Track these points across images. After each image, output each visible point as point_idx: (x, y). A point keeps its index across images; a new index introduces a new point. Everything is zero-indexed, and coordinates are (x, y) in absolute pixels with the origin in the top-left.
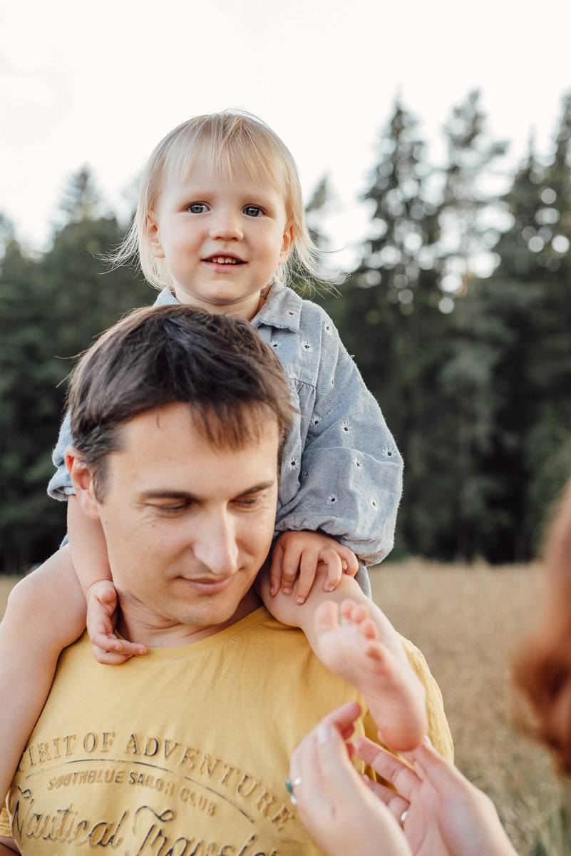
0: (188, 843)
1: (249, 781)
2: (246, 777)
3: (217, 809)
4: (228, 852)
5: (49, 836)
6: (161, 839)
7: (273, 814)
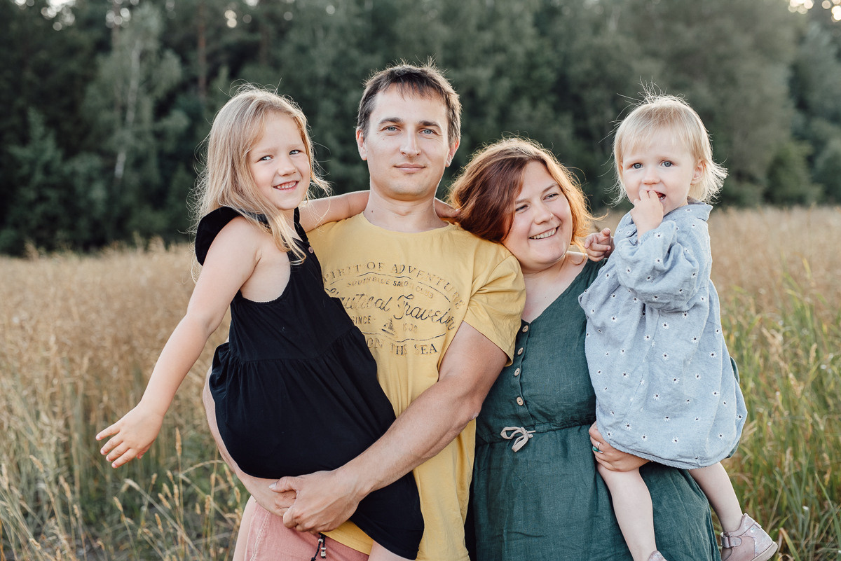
0: (420, 309)
1: (449, 285)
3: (434, 296)
4: (438, 314)
5: (351, 307)
6: (407, 307)
7: (457, 301)
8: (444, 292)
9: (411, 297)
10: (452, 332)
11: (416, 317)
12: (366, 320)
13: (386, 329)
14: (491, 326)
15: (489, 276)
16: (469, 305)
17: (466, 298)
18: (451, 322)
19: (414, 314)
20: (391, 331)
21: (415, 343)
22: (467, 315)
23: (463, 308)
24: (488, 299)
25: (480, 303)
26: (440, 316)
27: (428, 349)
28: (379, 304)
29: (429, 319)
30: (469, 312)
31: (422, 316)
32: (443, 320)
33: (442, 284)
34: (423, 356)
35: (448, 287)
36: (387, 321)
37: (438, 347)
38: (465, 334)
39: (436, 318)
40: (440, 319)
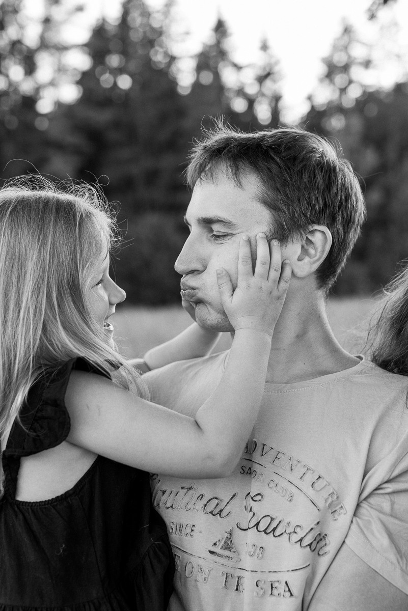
0: (272, 519)
1: (321, 480)
2: (320, 477)
3: (294, 498)
4: (298, 530)
5: (172, 507)
6: (251, 514)
7: (333, 508)
8: (310, 492)
9: (259, 498)
10: (324, 562)
11: (265, 531)
12: (188, 530)
13: (217, 550)
14: (392, 556)
15: (395, 465)
16: (355, 515)
17: (349, 503)
18: (322, 543)
19: (262, 527)
20: (227, 553)
21: (258, 576)
22: (350, 533)
23: (344, 518)
24: (393, 504)
25: (374, 513)
26: (301, 534)
27: (282, 588)
28: (211, 507)
29: (285, 536)
30: (354, 526)
31: (274, 530)
32: (306, 542)
33: (310, 478)
34: (273, 599)
35: (320, 484)
36: (221, 536)
37: (297, 589)
38: (344, 569)
39: (295, 538)
40: (301, 540)
